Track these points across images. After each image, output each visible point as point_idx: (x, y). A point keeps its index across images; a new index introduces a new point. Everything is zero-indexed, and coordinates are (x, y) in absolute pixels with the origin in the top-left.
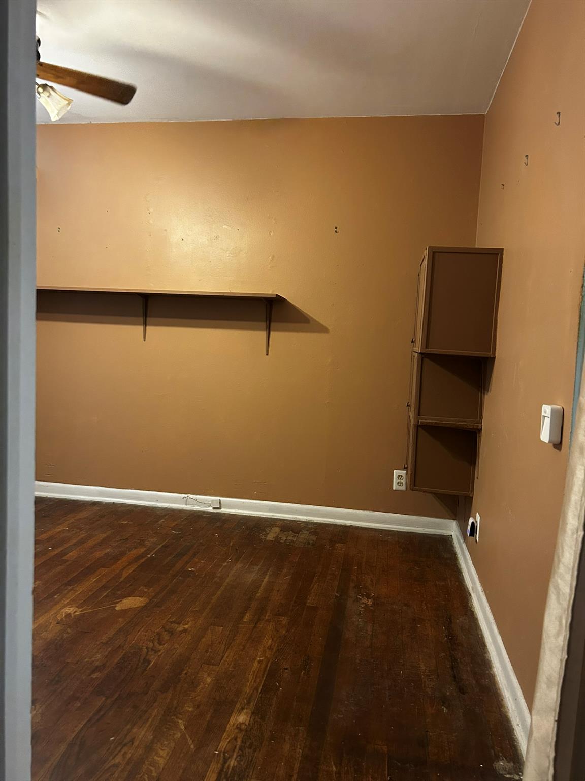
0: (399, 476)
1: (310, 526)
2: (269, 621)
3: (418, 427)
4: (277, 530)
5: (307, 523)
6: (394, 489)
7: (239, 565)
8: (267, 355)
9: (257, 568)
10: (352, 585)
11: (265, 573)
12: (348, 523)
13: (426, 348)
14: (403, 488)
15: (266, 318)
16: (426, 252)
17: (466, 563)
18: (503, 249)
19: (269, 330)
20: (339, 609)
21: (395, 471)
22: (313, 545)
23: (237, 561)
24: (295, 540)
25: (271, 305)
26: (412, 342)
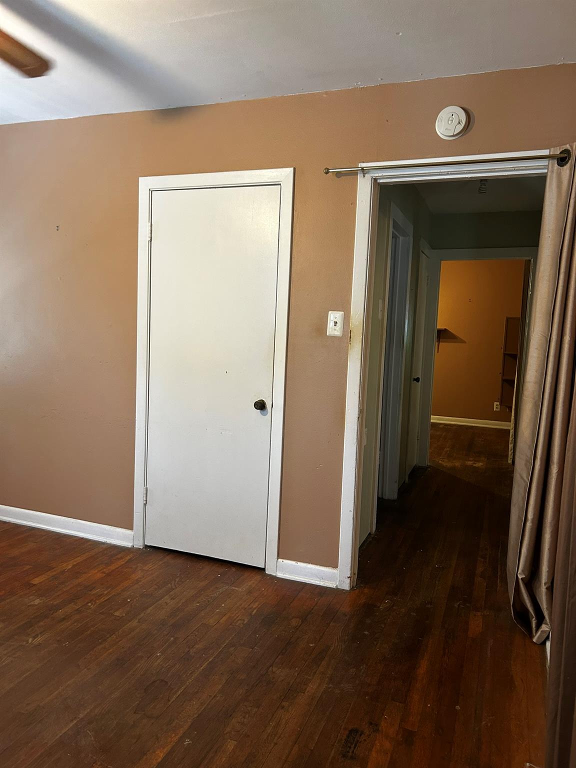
3: (503, 381)
6: (494, 411)
8: (438, 353)
13: (505, 351)
21: (495, 402)
25: (440, 332)
26: (502, 348)
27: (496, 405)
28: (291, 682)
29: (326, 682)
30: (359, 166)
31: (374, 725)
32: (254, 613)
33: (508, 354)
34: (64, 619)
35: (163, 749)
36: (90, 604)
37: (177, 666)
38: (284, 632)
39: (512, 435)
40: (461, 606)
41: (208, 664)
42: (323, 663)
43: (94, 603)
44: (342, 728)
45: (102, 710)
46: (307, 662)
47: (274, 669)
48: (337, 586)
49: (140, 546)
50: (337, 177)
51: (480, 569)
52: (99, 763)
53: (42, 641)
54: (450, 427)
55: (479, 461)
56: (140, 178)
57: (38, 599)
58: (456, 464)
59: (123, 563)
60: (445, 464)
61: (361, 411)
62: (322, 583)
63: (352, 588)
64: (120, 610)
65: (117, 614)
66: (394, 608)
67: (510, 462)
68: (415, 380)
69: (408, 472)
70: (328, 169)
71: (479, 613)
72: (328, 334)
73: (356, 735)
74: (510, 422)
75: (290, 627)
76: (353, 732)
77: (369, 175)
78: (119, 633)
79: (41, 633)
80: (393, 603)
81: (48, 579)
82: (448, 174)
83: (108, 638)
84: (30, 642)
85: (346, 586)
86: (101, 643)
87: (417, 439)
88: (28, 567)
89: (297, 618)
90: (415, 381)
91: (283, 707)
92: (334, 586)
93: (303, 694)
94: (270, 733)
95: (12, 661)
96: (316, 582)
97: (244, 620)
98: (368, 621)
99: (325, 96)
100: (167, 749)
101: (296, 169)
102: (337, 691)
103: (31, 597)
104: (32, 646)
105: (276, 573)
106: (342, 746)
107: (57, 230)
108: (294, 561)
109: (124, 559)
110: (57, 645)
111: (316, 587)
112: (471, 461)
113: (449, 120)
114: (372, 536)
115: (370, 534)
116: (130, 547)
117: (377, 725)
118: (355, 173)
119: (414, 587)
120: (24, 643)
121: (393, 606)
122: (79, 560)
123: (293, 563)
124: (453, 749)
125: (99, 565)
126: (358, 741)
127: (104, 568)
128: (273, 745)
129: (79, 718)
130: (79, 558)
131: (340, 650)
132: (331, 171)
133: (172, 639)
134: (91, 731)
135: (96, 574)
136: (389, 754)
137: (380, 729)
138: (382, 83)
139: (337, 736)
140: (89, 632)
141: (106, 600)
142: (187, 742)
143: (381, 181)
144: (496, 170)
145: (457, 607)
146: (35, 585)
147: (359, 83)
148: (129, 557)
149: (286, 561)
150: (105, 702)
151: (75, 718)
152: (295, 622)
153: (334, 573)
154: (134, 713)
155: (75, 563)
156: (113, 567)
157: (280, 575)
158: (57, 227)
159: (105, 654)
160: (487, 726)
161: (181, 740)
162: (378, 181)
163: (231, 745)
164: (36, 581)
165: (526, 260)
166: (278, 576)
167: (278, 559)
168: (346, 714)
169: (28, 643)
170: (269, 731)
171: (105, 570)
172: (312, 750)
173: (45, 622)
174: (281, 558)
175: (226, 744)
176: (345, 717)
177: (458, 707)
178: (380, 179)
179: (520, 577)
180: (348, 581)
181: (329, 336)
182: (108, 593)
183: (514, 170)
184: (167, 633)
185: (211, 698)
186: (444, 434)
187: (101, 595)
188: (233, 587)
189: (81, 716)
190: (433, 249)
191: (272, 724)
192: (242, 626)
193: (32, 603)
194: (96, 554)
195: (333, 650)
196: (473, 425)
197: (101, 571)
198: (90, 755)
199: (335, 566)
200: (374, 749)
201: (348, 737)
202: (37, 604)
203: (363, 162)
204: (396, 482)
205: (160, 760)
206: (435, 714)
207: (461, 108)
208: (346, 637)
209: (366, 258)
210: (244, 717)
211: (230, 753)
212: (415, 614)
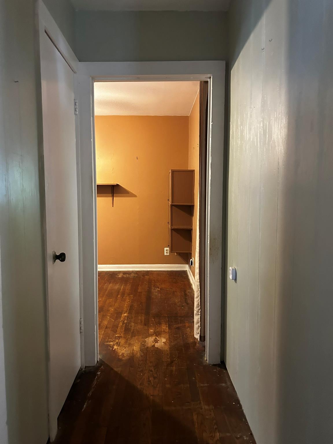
0: (166, 250)
1: (134, 272)
2: (127, 296)
3: (172, 230)
4: (122, 274)
5: (133, 271)
6: (165, 255)
7: (111, 285)
8: (113, 207)
9: (118, 285)
10: (152, 286)
11: (121, 286)
12: (149, 270)
13: (173, 203)
14: (168, 254)
15: (112, 192)
16: (170, 171)
17: (191, 276)
18: (194, 170)
19: (113, 196)
20: (149, 292)
21: (165, 248)
22: (137, 277)
23: (110, 283)
24: (129, 276)
25: (114, 187)
26: (168, 200)
27: (166, 251)
112: (151, 337)
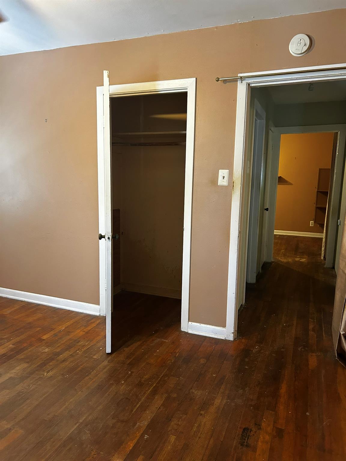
6: (310, 226)
14: (313, 225)
26: (315, 188)
27: (312, 223)
28: (205, 398)
29: (225, 398)
30: (239, 76)
31: (258, 426)
32: (177, 355)
33: (319, 191)
34: (64, 361)
35: (132, 441)
36: (78, 351)
37: (135, 389)
38: (196, 367)
39: (324, 242)
40: (302, 350)
41: (153, 388)
42: (222, 387)
43: (80, 350)
44: (239, 427)
45: (93, 417)
46: (213, 386)
47: (193, 391)
48: (225, 338)
49: (104, 315)
50: (224, 83)
51: (311, 327)
52: (95, 451)
53: (52, 375)
54: (283, 237)
55: (303, 258)
56: (97, 87)
57: (47, 349)
58: (289, 260)
59: (95, 325)
60: (282, 260)
61: (240, 232)
62: (216, 336)
63: (235, 339)
64: (97, 354)
65: (95, 357)
66: (262, 351)
67: (322, 258)
68: (265, 209)
69: (261, 266)
70: (219, 78)
71: (314, 354)
72: (218, 185)
73: (248, 432)
74: (323, 233)
75: (200, 364)
76: (246, 430)
77: (245, 81)
78: (98, 369)
79: (51, 370)
80: (260, 349)
81: (51, 336)
82: (297, 79)
83: (91, 372)
84: (45, 375)
85: (231, 338)
86: (87, 376)
87: (265, 245)
88: (39, 329)
89: (204, 358)
90: (266, 211)
91: (201, 415)
92: (223, 338)
93: (212, 406)
94: (195, 431)
95: (36, 387)
96: (213, 336)
97: (171, 360)
98: (247, 360)
99: (216, 29)
100: (135, 441)
101: (197, 79)
102: (233, 404)
103: (43, 347)
104: (47, 378)
105: (188, 331)
106: (240, 438)
107: (46, 122)
108: (199, 323)
109: (95, 323)
110: (62, 377)
111: (213, 339)
112: (298, 258)
113: (298, 43)
114: (243, 306)
115: (242, 305)
116: (98, 315)
117: (259, 425)
118: (235, 80)
119: (273, 338)
120: (42, 376)
121: (261, 350)
122: (68, 324)
123: (198, 324)
124: (308, 440)
125: (80, 327)
126: (249, 435)
127: (84, 329)
128: (198, 438)
129: (80, 422)
130: (68, 323)
131: (232, 378)
132: (220, 79)
133: (130, 372)
134: (88, 430)
135: (79, 333)
136: (269, 444)
137: (262, 427)
138: (254, 19)
139: (236, 432)
140: (79, 369)
141: (88, 349)
142: (146, 437)
143: (253, 85)
144: (329, 75)
145: (300, 350)
146: (44, 340)
147: (239, 20)
148: (98, 322)
149: (193, 323)
150: (95, 412)
151: (77, 422)
152: (202, 361)
153: (223, 331)
154: (112, 419)
155: (66, 326)
156: (89, 328)
157: (190, 332)
158: (46, 120)
159: (91, 383)
160: (327, 425)
161: (142, 436)
162: (251, 85)
163: (173, 438)
164: (45, 337)
165: (335, 133)
166: (189, 332)
167: (188, 322)
168: (240, 419)
169: (44, 376)
170: (195, 430)
171: (85, 330)
172: (222, 441)
173: (53, 363)
174: (191, 322)
175: (170, 438)
176: (240, 420)
177: (308, 414)
178: (251, 84)
179: (342, 333)
180: (233, 335)
181: (219, 186)
182: (88, 344)
183: (341, 76)
184: (126, 369)
185: (157, 409)
186: (280, 241)
187: (84, 345)
188: (163, 339)
189: (81, 421)
190: (276, 127)
191: (196, 425)
192: (171, 364)
193: (44, 351)
194: (78, 320)
195: (227, 378)
196: (297, 235)
197: (83, 331)
198: (89, 446)
199: (224, 326)
200: (259, 441)
201: (243, 433)
202: (46, 351)
203: (241, 73)
204: (255, 273)
205: (131, 448)
206: (294, 418)
207: (306, 35)
208: (235, 370)
209: (243, 136)
210: (179, 421)
211: (172, 443)
212: (275, 355)
